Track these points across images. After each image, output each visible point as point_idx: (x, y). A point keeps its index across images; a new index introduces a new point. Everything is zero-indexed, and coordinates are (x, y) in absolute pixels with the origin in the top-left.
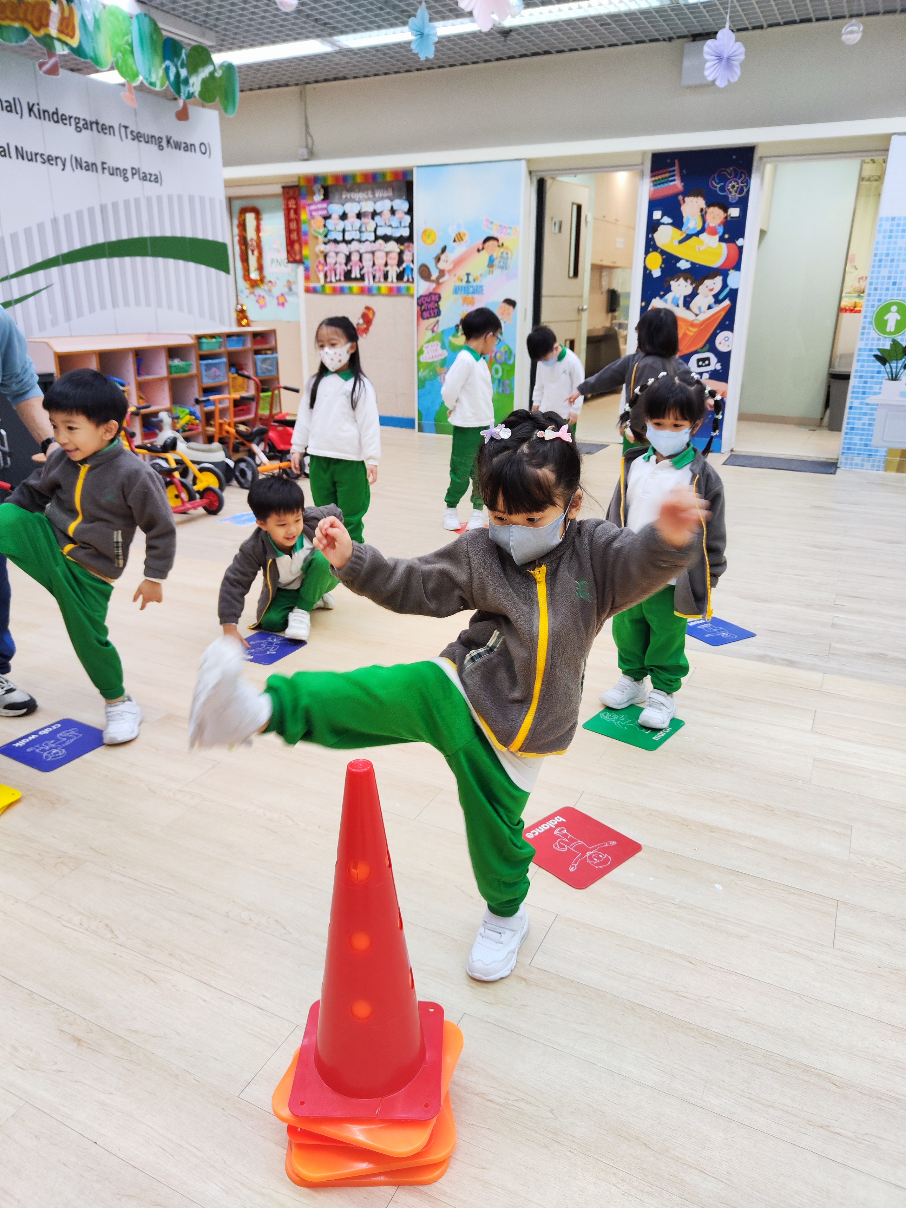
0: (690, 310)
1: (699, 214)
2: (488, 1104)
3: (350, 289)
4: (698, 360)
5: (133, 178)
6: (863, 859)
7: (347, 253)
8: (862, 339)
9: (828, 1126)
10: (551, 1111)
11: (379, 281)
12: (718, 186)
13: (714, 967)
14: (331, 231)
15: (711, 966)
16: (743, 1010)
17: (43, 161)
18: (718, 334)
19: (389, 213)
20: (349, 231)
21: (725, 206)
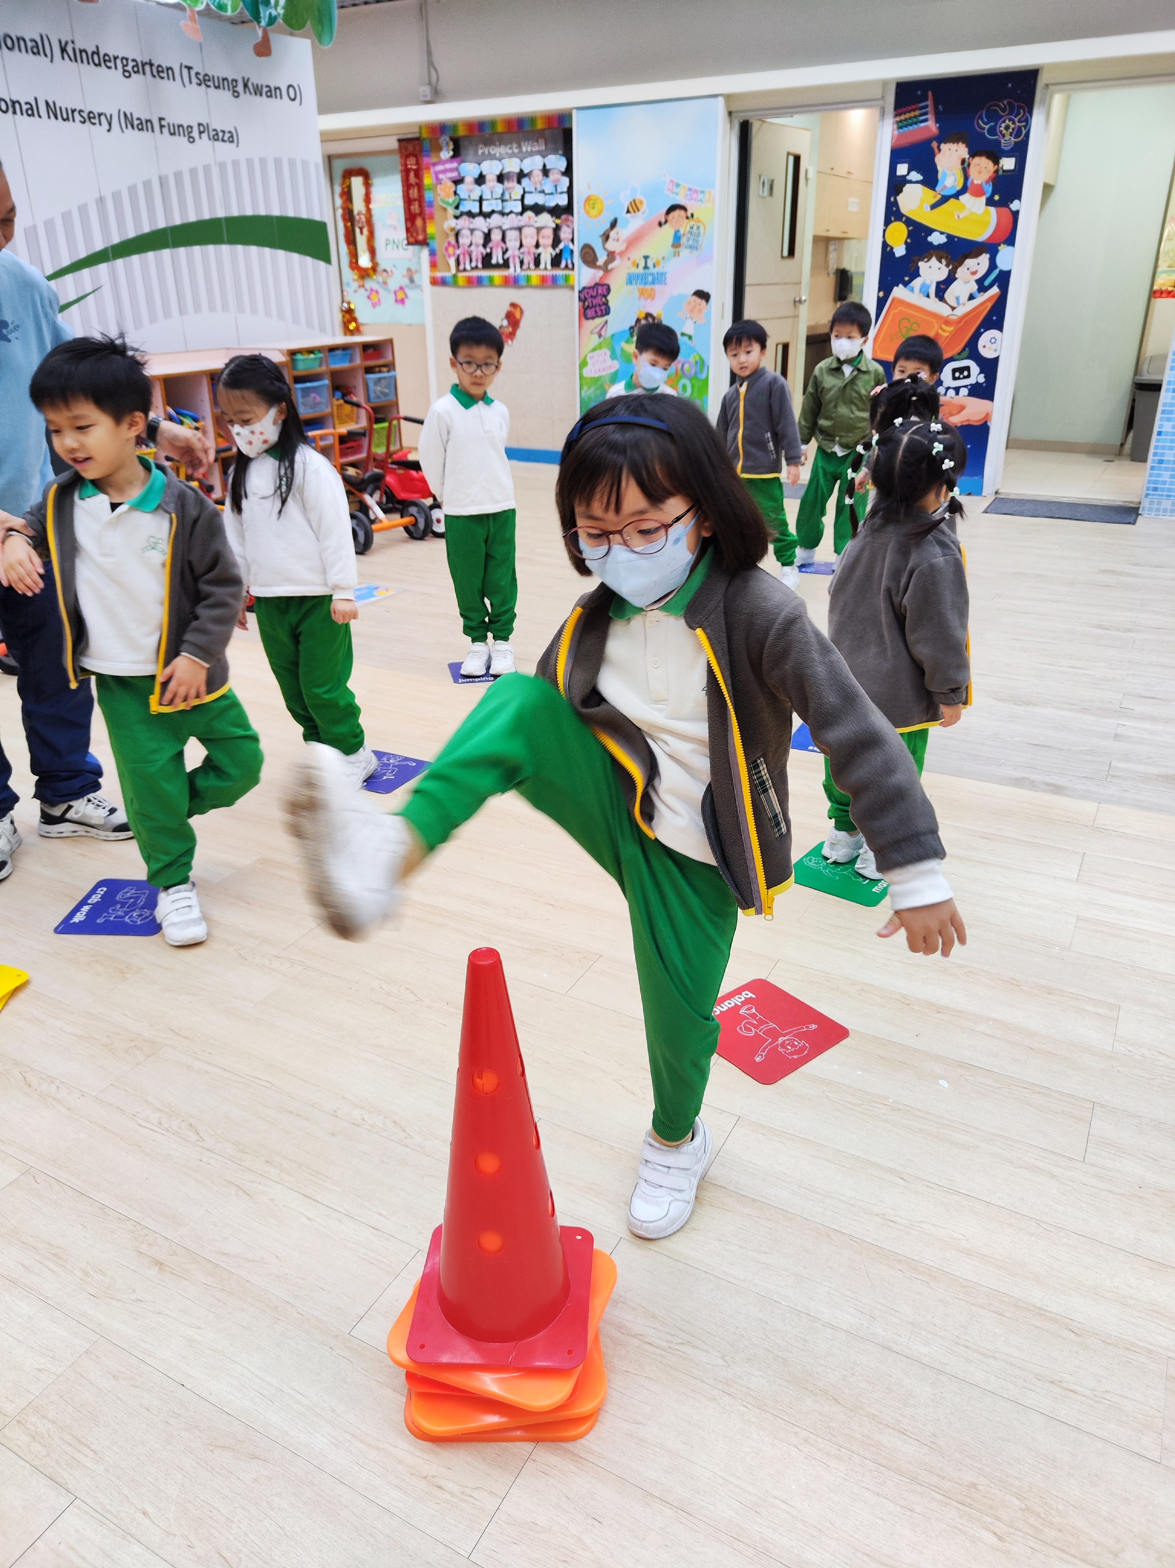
0: (946, 302)
1: (960, 167)
2: (647, 1347)
3: (491, 279)
4: (954, 371)
5: (200, 138)
6: (1131, 1049)
7: (486, 231)
9: (1060, 1382)
10: (723, 1358)
11: (529, 268)
12: (987, 127)
13: (931, 1185)
14: (465, 200)
15: (928, 1184)
16: (964, 1238)
17: (82, 120)
18: (982, 333)
19: (540, 174)
20: (488, 200)
21: (995, 156)
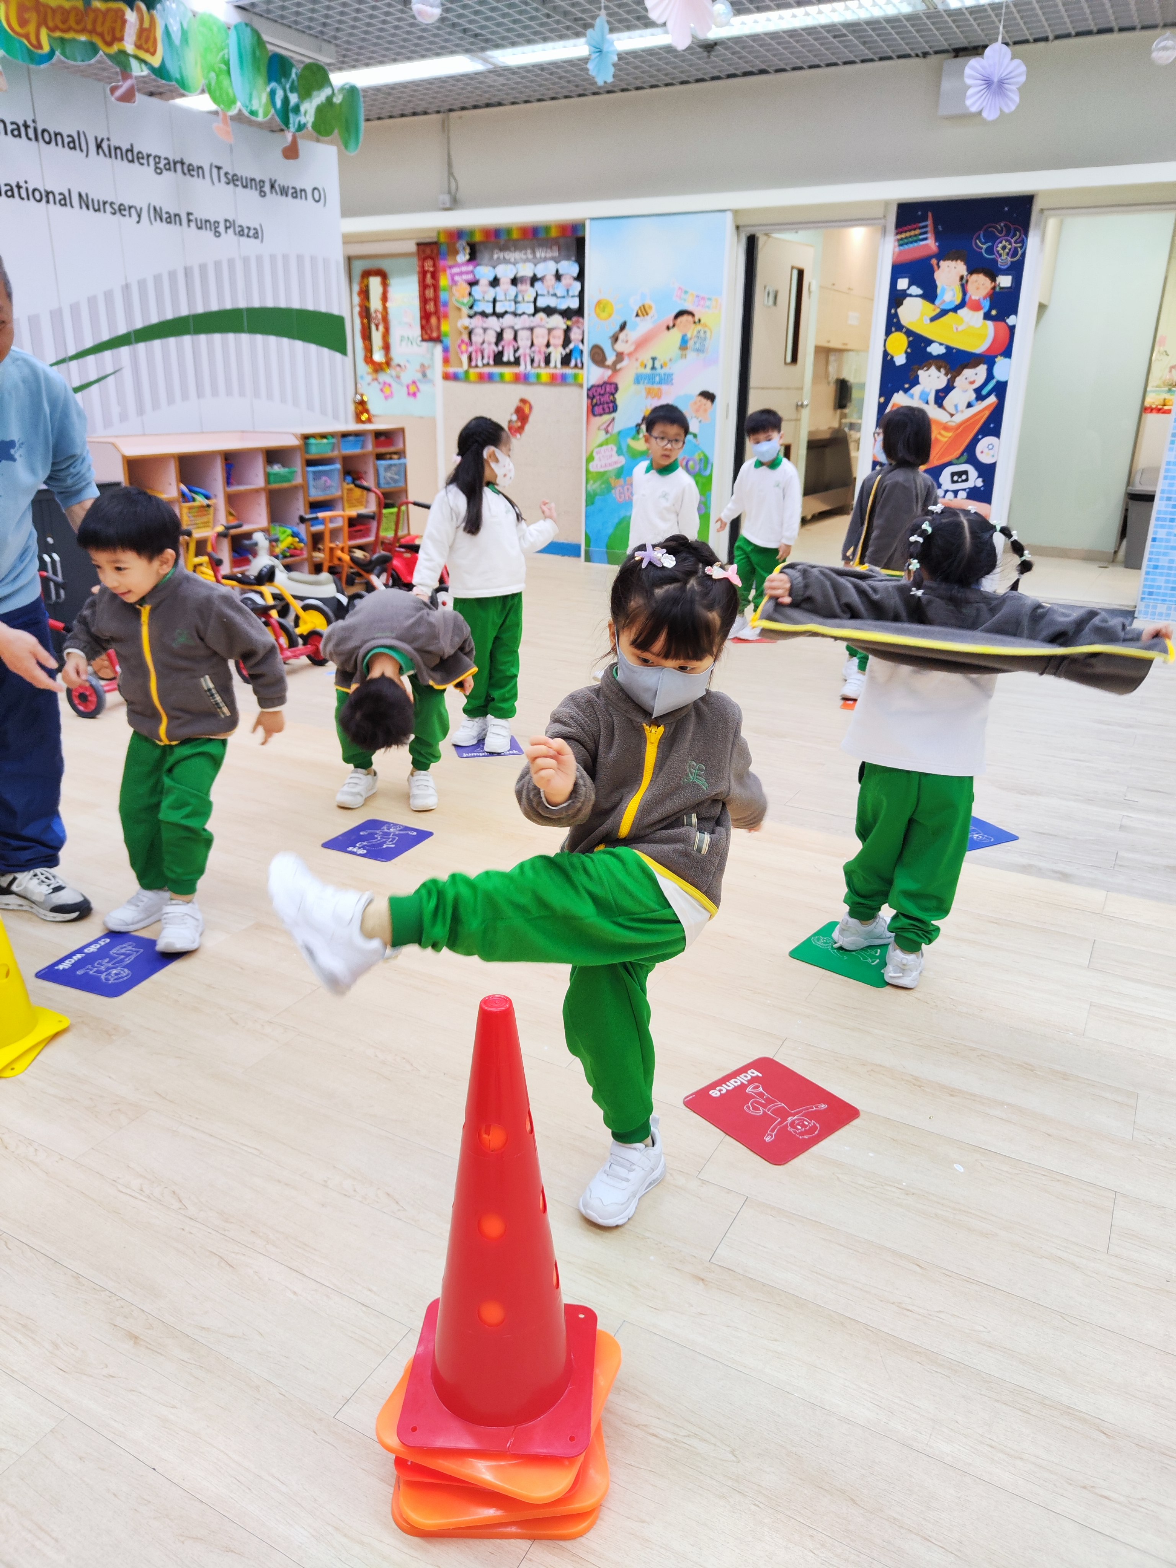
0: (944, 409)
1: (958, 283)
2: (652, 1439)
3: (501, 375)
4: (953, 474)
5: (226, 232)
6: (1151, 1137)
7: (499, 330)
8: (1171, 450)
9: (1092, 1487)
10: (733, 1452)
11: (539, 366)
12: (984, 247)
13: (949, 1273)
14: (479, 300)
15: (946, 1272)
16: (985, 1330)
17: (113, 211)
18: (979, 440)
19: (553, 279)
20: (501, 301)
21: (992, 273)
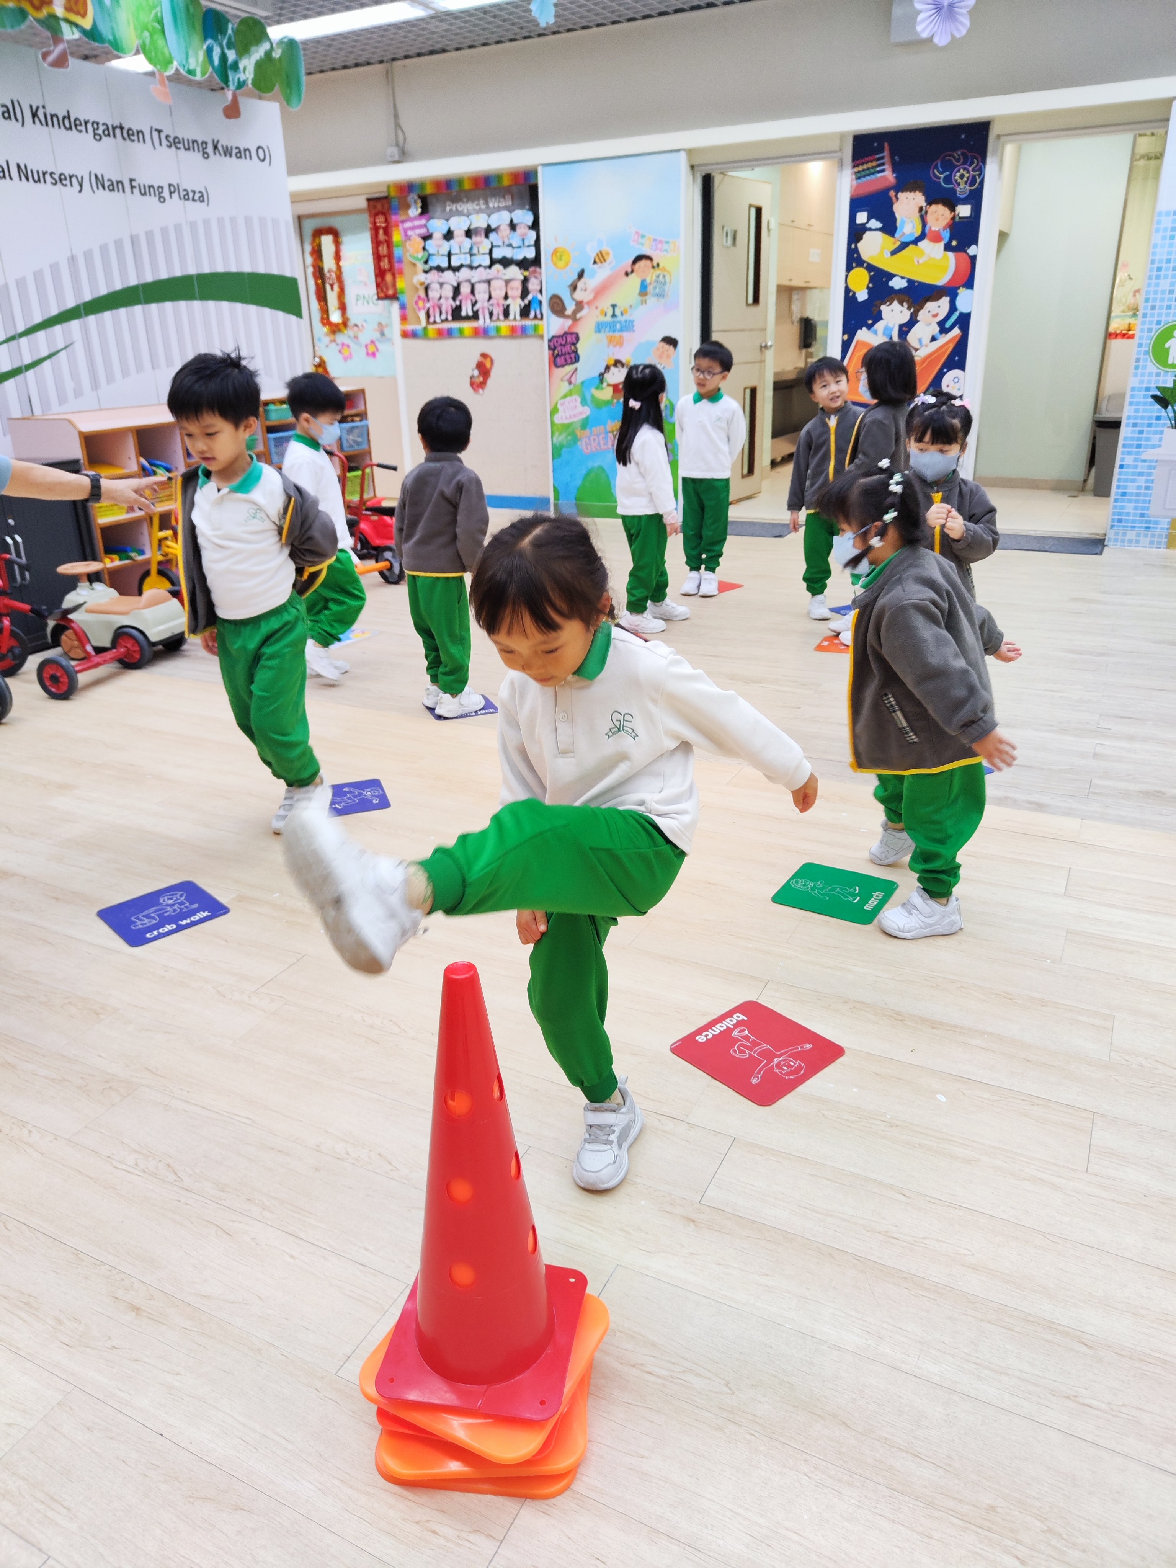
0: (909, 344)
1: (917, 215)
2: (649, 1377)
3: (461, 331)
5: (171, 197)
6: (1127, 1058)
7: (455, 284)
8: (1135, 375)
9: (1075, 1396)
10: (727, 1385)
11: (498, 319)
12: (942, 176)
13: (933, 1201)
14: (433, 255)
15: (931, 1200)
16: (970, 1253)
17: (54, 181)
18: (945, 373)
19: (508, 229)
20: (456, 254)
21: (951, 203)
